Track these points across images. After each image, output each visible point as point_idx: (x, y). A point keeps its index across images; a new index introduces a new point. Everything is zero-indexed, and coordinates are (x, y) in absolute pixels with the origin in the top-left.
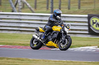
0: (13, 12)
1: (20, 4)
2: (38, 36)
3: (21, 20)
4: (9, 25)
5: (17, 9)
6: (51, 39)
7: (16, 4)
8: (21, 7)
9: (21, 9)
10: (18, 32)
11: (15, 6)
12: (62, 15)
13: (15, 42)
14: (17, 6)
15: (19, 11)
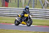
0: (42, 8)
1: (46, 5)
2: (18, 19)
3: (46, 12)
4: (40, 15)
5: (45, 7)
6: (23, 20)
7: (44, 5)
8: (46, 6)
9: (46, 7)
10: (45, 19)
11: (44, 6)
12: (29, 9)
13: (43, 24)
14: (45, 6)
15: (45, 8)
